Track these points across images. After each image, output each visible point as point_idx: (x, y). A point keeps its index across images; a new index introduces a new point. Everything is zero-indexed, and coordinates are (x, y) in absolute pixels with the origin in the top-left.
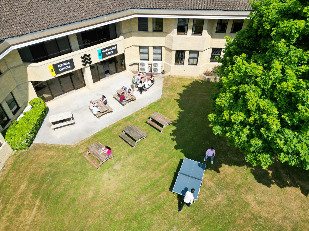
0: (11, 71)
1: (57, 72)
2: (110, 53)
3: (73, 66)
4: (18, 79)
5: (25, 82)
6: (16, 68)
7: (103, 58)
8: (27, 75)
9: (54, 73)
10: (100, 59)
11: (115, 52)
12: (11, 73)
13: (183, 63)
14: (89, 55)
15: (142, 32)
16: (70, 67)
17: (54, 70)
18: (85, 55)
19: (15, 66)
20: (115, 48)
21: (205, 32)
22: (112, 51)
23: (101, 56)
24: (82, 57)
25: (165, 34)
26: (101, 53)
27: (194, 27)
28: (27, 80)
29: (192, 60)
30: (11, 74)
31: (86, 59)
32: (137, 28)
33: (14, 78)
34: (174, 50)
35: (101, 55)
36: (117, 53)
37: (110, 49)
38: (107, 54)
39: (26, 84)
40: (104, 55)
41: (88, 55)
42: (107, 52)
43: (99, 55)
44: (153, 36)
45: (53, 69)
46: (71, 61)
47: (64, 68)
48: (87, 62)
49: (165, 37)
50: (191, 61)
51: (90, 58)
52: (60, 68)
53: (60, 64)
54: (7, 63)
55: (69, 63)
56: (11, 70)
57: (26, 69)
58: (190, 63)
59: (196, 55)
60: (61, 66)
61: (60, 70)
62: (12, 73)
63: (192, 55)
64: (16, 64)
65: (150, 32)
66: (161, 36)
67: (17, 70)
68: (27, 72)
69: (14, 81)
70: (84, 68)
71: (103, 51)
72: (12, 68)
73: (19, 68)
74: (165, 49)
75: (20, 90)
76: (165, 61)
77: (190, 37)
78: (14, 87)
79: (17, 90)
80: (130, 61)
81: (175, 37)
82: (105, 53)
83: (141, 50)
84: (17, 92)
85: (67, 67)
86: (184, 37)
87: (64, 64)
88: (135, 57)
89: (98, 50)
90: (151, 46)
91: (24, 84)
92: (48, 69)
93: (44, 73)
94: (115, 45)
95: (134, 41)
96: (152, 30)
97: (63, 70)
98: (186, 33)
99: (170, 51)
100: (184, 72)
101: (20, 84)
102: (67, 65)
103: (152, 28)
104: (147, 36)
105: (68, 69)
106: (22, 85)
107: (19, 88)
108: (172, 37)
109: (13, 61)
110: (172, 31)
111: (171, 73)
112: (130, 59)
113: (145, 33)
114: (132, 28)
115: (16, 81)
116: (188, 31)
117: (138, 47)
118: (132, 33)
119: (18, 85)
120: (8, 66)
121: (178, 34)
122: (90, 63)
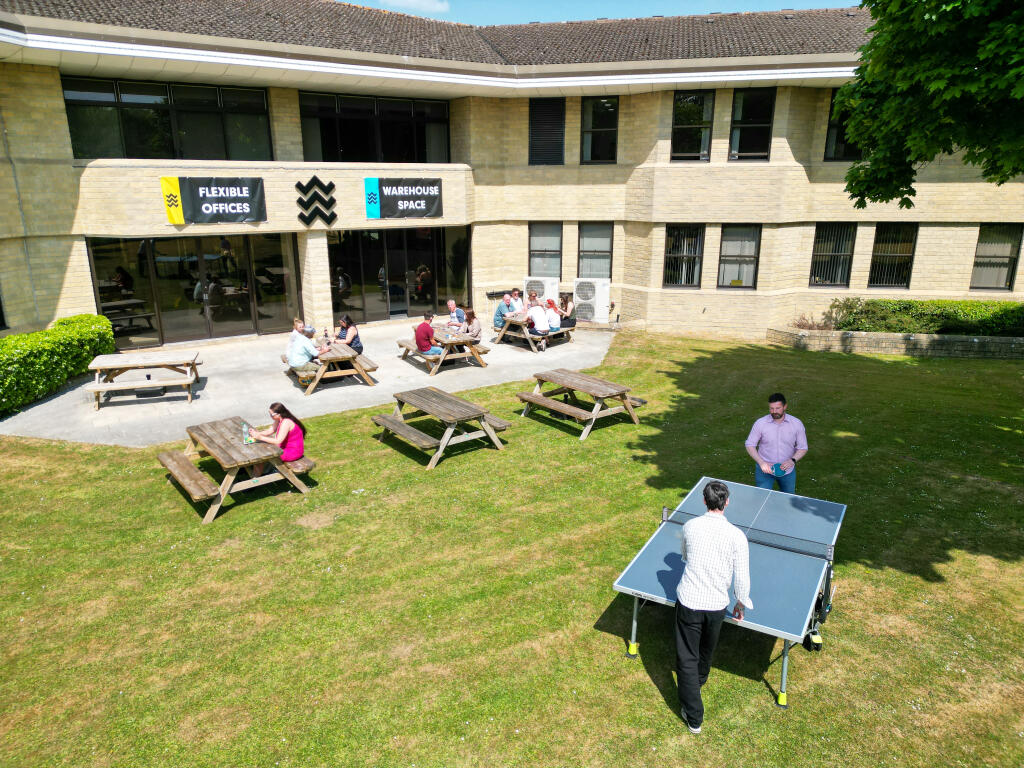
0: (14, 170)
1: (193, 214)
2: (412, 205)
3: (259, 214)
4: (38, 212)
5: (62, 232)
6: (41, 166)
7: (383, 216)
8: (75, 207)
9: (178, 214)
10: (370, 214)
11: (434, 208)
12: (15, 177)
13: (696, 282)
14: (331, 186)
15: (542, 167)
16: (247, 210)
17: (180, 202)
18: (315, 181)
19: (39, 157)
20: (434, 191)
21: (779, 145)
22: (423, 203)
23: (376, 208)
24: (299, 186)
25: (627, 170)
26: (377, 192)
27: (737, 134)
28: (71, 227)
29: (735, 267)
30: (13, 179)
31: (316, 200)
32: (525, 153)
33: (21, 203)
34: (657, 224)
35: (378, 200)
36: (439, 213)
37: (414, 191)
38: (402, 205)
39: (64, 243)
40: (388, 207)
41: (326, 184)
42: (404, 198)
43: (371, 199)
44: (580, 182)
45: (179, 198)
46: (256, 185)
47: (222, 207)
48: (317, 213)
49: (624, 182)
50: (731, 271)
51: (332, 202)
52: (204, 199)
53: (208, 182)
54: (9, 138)
55: (246, 192)
56: (19, 166)
57: (79, 180)
58: (727, 283)
59: (748, 248)
60: (214, 194)
61: (207, 209)
62: (20, 181)
63: (733, 248)
64: (44, 151)
65: (571, 167)
66: (611, 181)
67: (41, 175)
68: (76, 194)
69: (19, 213)
70: (303, 234)
71: (387, 191)
72: (23, 161)
73: (53, 167)
74: (626, 231)
75: (33, 261)
76: (626, 281)
77: (722, 170)
78: (10, 232)
79: (21, 256)
80: (489, 280)
81: (664, 170)
82: (396, 199)
83: (533, 239)
84: (17, 263)
85: (234, 208)
86: (699, 170)
87: (225, 192)
88: (512, 268)
89: (367, 177)
90: (570, 222)
91: (53, 242)
92: (156, 190)
93: (140, 202)
94: (436, 182)
95: (512, 203)
96: (577, 159)
97: (218, 211)
98: (704, 156)
99: (643, 231)
100: (704, 317)
101: (38, 233)
102: (236, 200)
103: (577, 151)
104: (558, 181)
105: (238, 215)
106: (44, 244)
107: (32, 250)
108: (652, 171)
109: (37, 139)
110: (652, 152)
111: (649, 322)
112: (491, 273)
113: (552, 171)
114: (505, 155)
115: (26, 219)
116: (713, 146)
117: (526, 228)
118: (507, 172)
119: (29, 234)
120: (11, 148)
121: (673, 159)
122: (330, 219)
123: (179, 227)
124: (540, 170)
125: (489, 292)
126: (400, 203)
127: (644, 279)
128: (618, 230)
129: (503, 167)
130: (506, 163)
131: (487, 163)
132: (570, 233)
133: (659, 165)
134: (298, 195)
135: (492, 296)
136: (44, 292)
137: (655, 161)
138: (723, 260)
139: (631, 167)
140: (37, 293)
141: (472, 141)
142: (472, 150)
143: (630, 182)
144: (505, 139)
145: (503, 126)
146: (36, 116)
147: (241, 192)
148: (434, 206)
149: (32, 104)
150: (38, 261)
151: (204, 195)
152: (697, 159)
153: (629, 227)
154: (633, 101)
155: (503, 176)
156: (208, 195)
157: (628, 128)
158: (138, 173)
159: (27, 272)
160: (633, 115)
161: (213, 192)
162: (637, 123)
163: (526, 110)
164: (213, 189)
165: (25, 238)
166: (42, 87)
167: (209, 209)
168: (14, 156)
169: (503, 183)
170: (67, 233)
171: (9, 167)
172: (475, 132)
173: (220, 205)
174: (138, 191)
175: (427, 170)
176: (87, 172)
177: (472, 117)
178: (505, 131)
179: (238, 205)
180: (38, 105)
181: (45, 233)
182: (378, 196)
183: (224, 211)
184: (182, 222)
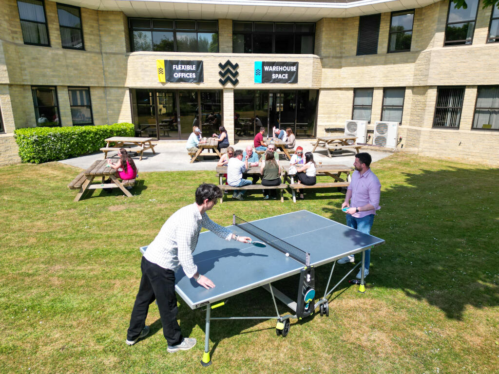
0: (102, 57)
1: (170, 78)
2: (280, 76)
3: (200, 79)
4: (111, 76)
5: (119, 86)
6: (112, 56)
7: (263, 82)
8: (126, 74)
9: (163, 77)
10: (256, 81)
12: (103, 60)
13: (456, 125)
14: (237, 65)
15: (364, 56)
17: (164, 72)
18: (228, 63)
19: (112, 52)
20: (293, 69)
22: (286, 75)
23: (260, 77)
24: (220, 65)
26: (261, 69)
28: (124, 84)
29: (487, 116)
30: (101, 61)
31: (229, 72)
32: (355, 48)
33: (104, 72)
34: (431, 87)
35: (261, 73)
36: (295, 81)
37: (282, 69)
38: (274, 76)
39: (121, 91)
40: (266, 77)
41: (234, 64)
42: (276, 72)
43: (257, 73)
44: (386, 63)
45: (164, 70)
46: (199, 64)
47: (183, 75)
48: (228, 79)
49: (414, 62)
50: (483, 119)
51: (237, 73)
52: (175, 71)
53: (177, 63)
54: (102, 44)
55: (194, 68)
56: (104, 55)
57: (127, 62)
58: (480, 126)
59: (498, 103)
60: (180, 69)
62: (104, 62)
63: (487, 102)
64: (115, 49)
65: (381, 55)
66: (406, 62)
67: (113, 59)
68: (126, 69)
69: (103, 76)
70: (222, 90)
71: (266, 68)
72: (106, 53)
73: (117, 56)
74: (414, 93)
75: (108, 98)
76: (411, 124)
77: (481, 49)
78: (98, 84)
79: (103, 95)
80: (328, 121)
81: (438, 51)
82: (271, 73)
83: (357, 99)
84: (101, 98)
85: (188, 75)
86: (463, 50)
87: (185, 67)
88: (342, 115)
89: (256, 61)
90: (378, 88)
91: (116, 90)
92: (154, 66)
93: (147, 71)
94: (295, 64)
95: (345, 78)
96: (385, 50)
97: (181, 76)
98: (469, 41)
99: (423, 92)
100: (460, 148)
101: (110, 85)
102: (190, 71)
103: (386, 45)
104: (373, 63)
105: (190, 79)
106: (113, 91)
107: (108, 93)
108: (430, 53)
109: (112, 43)
110: (432, 41)
111: (420, 149)
112: (329, 117)
113: (369, 58)
114: (343, 51)
115: (106, 79)
116: (475, 34)
117: (352, 92)
118: (343, 60)
119: (106, 86)
120: (103, 48)
121: (446, 45)
122: (235, 83)
123: (163, 83)
124: (362, 58)
125: (326, 128)
126: (273, 75)
127: (420, 123)
128: (408, 92)
129: (341, 57)
130: (344, 55)
131: (331, 55)
132: (378, 95)
133: (435, 49)
134: (219, 69)
135: (328, 130)
136: (112, 112)
137: (433, 47)
138: (477, 111)
139: (418, 52)
140: (109, 112)
141: (323, 43)
142: (322, 48)
143: (417, 62)
144: (344, 41)
145: (343, 34)
146: (113, 33)
147: (192, 68)
148: (293, 77)
149: (111, 28)
150: (110, 98)
151: (175, 69)
152: (463, 43)
153: (415, 90)
154: (424, 11)
155: (340, 62)
156: (177, 69)
157: (419, 28)
158: (147, 58)
159: (105, 102)
160: (423, 20)
161: (179, 68)
162: (424, 25)
163: (357, 23)
164: (179, 66)
165: (105, 87)
166: (116, 20)
167: (177, 75)
168: (103, 51)
169: (340, 67)
170: (122, 86)
171: (100, 56)
172: (325, 38)
173: (182, 74)
174: (147, 66)
175: (290, 57)
176: (130, 58)
177: (324, 29)
178: (344, 37)
179: (191, 74)
180: (113, 29)
181: (113, 86)
182: (261, 71)
183: (183, 77)
184: (164, 81)
